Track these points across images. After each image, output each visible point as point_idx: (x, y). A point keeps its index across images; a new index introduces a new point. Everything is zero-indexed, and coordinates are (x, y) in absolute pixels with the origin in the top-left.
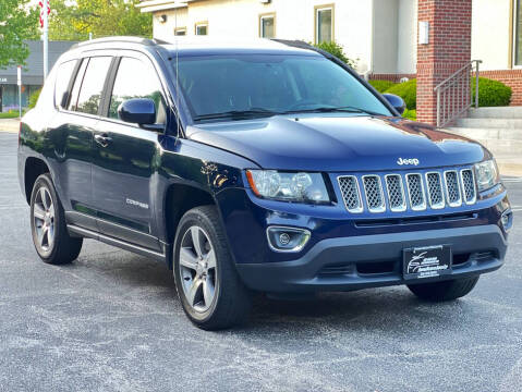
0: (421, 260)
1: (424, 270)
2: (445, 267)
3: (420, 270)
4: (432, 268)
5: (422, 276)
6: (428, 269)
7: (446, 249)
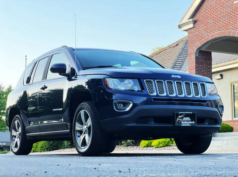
0: (182, 118)
1: (184, 122)
2: (194, 122)
3: (182, 122)
4: (187, 122)
5: (183, 125)
6: (186, 122)
7: (194, 115)
